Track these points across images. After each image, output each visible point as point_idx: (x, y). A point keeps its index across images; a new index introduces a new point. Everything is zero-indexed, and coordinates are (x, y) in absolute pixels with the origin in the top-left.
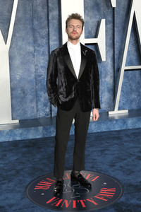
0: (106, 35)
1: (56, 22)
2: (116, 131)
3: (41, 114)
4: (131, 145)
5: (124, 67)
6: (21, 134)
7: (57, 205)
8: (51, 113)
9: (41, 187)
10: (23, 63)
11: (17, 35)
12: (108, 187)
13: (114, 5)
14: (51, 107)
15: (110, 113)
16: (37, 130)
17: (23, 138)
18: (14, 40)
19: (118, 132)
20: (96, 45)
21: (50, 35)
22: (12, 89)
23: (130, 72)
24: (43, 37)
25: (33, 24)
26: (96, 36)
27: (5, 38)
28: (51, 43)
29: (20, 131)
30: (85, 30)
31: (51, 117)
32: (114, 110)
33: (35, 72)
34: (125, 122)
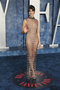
0: (50, 10)
1: (27, 3)
2: (52, 54)
3: (19, 45)
5: (57, 25)
7: (24, 85)
8: (24, 45)
9: (18, 77)
10: (11, 22)
11: (9, 9)
14: (24, 42)
15: (50, 45)
16: (17, 52)
17: (10, 55)
18: (8, 11)
20: (45, 15)
21: (24, 9)
24: (21, 10)
25: (17, 4)
26: (45, 11)
27: (4, 10)
28: (25, 13)
29: (9, 52)
30: (40, 7)
31: (24, 46)
32: (52, 44)
33: (17, 26)
34: (56, 50)
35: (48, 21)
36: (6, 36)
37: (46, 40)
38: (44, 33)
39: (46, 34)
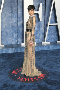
0: (42, 10)
1: (21, 4)
3: (14, 43)
4: (52, 56)
5: (49, 24)
6: (5, 51)
7: (21, 80)
8: (18, 42)
9: (14, 73)
10: (6, 21)
11: (4, 9)
14: (18, 40)
15: (43, 43)
16: (12, 49)
18: (3, 11)
19: (46, 51)
20: (37, 14)
21: (19, 9)
22: (2, 32)
23: (52, 26)
24: (15, 10)
25: (11, 4)
26: (38, 11)
28: (19, 13)
29: (5, 49)
31: (18, 44)
32: (44, 42)
33: (12, 25)
34: (49, 47)
35: (41, 20)
36: (1, 34)
37: (38, 38)
38: (37, 31)
39: (39, 32)
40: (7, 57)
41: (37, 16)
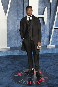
0: (47, 14)
2: (49, 54)
3: (19, 45)
5: (54, 28)
6: (10, 53)
9: (17, 75)
10: (12, 24)
11: (11, 12)
12: (45, 76)
13: (51, 1)
15: (47, 46)
16: (17, 52)
17: (11, 55)
18: (9, 14)
21: (24, 13)
22: (7, 35)
23: (57, 29)
24: (21, 14)
25: (17, 8)
26: (43, 14)
27: (6, 13)
29: (10, 52)
30: (39, 11)
32: (49, 45)
33: (17, 28)
34: (53, 50)
35: (46, 23)
37: (43, 41)
39: (44, 35)
40: (12, 59)
41: (42, 19)
